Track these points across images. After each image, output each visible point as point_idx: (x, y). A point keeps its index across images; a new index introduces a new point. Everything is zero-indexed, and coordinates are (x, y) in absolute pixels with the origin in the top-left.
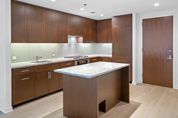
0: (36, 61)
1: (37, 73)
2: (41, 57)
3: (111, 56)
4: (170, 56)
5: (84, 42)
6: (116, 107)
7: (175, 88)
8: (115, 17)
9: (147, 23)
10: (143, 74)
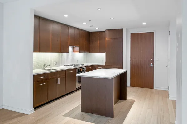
0: (43, 69)
1: (50, 79)
2: (49, 65)
3: (104, 64)
4: (152, 64)
5: (80, 52)
6: (118, 103)
7: (156, 89)
8: (107, 30)
9: (134, 36)
10: (131, 79)
